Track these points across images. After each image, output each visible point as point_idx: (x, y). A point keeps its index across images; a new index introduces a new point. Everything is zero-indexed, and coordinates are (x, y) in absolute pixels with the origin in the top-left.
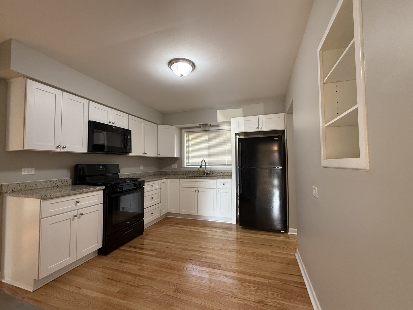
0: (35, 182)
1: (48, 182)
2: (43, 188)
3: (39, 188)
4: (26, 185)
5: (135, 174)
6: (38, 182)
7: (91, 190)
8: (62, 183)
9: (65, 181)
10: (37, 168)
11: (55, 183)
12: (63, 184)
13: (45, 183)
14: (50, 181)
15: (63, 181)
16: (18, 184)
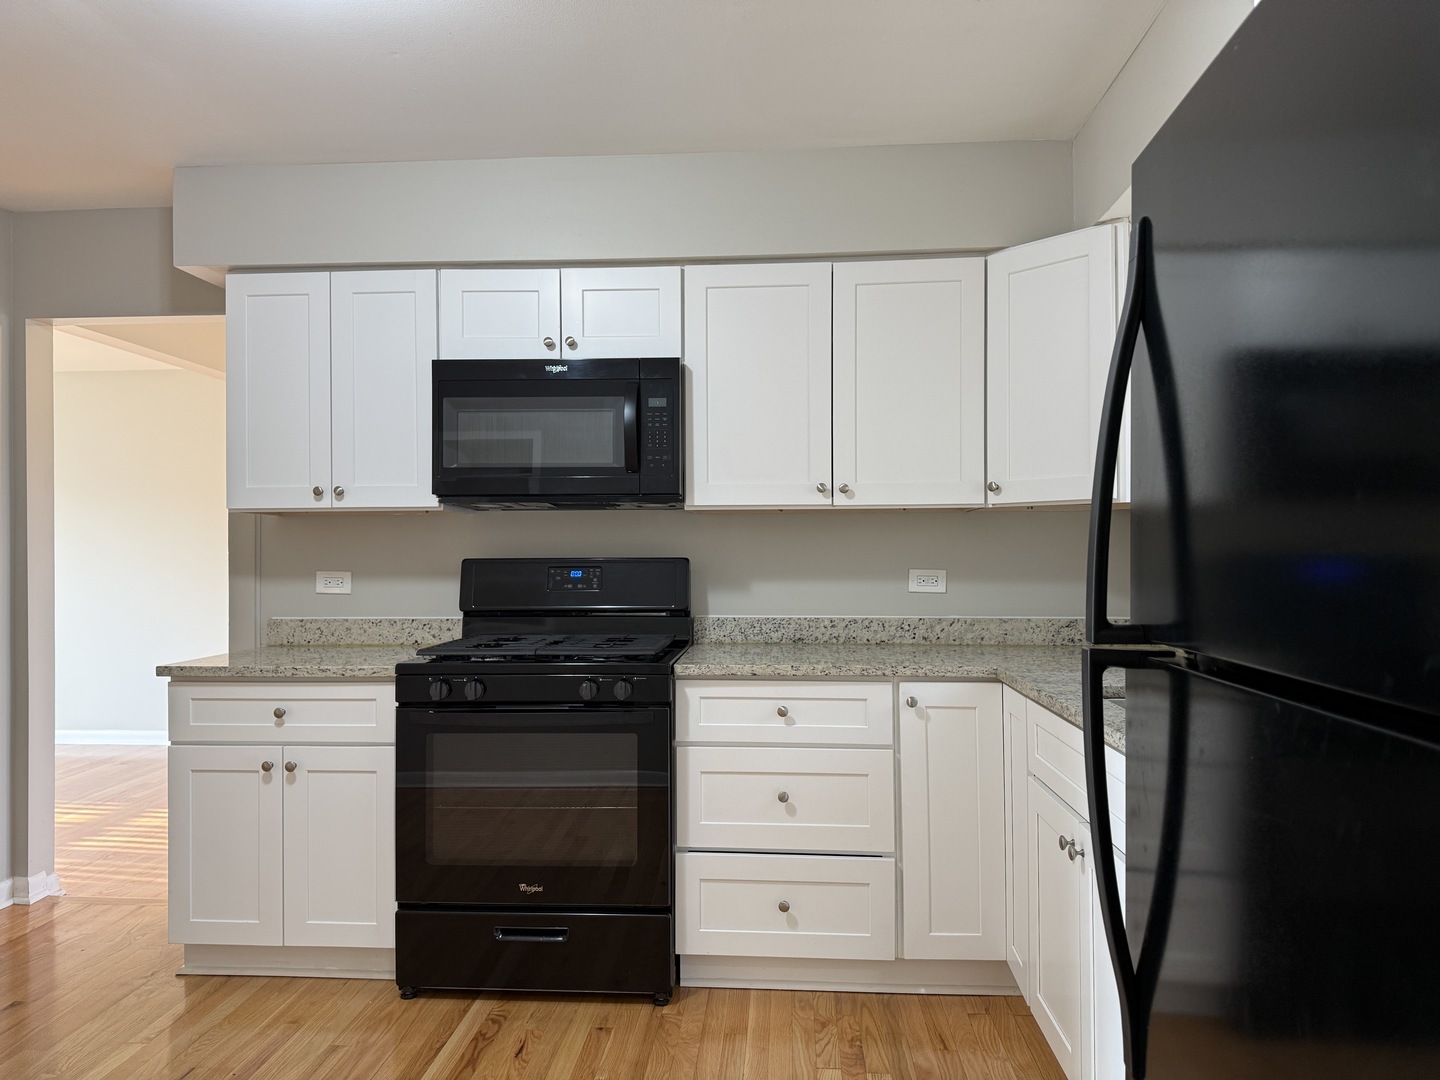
0: (347, 620)
1: (386, 624)
2: (369, 646)
3: (357, 642)
4: (323, 628)
5: (855, 621)
6: (355, 621)
7: (329, 674)
8: (432, 633)
9: (445, 626)
10: (359, 572)
11: (407, 631)
12: (434, 636)
13: (374, 629)
14: (390, 621)
15: (434, 625)
16: (300, 624)
